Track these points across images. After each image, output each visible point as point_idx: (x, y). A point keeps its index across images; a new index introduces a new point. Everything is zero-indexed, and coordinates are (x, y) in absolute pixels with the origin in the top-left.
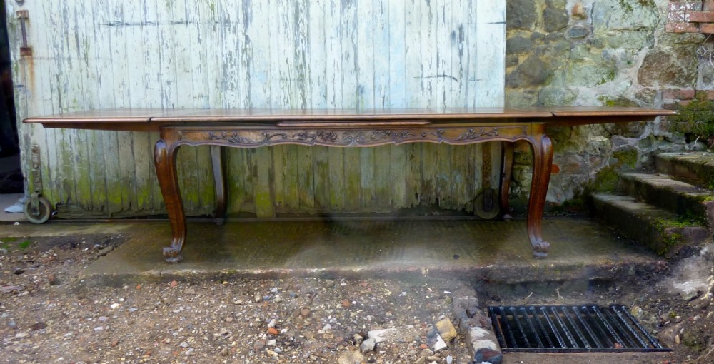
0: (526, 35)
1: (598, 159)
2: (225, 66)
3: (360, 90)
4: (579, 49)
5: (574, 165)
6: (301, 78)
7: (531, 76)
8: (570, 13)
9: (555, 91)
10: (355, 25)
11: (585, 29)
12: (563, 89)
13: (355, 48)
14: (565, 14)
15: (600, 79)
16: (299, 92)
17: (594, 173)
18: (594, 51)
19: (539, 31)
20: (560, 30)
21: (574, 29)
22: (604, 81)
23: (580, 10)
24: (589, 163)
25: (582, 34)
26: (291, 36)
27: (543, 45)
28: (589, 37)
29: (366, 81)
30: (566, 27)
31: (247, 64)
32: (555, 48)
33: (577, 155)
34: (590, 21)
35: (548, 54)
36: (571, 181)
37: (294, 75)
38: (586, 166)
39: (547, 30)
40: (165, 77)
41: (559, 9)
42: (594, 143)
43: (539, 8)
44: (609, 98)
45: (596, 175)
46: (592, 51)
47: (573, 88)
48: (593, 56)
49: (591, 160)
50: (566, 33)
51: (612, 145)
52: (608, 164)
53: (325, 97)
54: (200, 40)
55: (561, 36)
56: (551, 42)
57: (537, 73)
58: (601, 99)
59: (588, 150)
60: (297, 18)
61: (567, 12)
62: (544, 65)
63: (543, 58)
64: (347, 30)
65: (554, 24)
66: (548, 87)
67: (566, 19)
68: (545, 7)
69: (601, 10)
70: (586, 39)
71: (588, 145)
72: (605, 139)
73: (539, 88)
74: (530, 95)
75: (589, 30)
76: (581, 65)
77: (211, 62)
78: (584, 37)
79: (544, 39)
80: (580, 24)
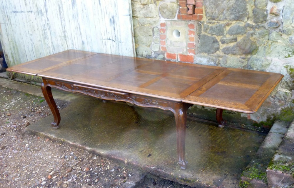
0: (242, 24)
1: (283, 102)
2: (44, 30)
3: (83, 43)
4: (274, 35)
5: (268, 103)
6: (65, 36)
7: (243, 50)
8: (269, 12)
9: (257, 59)
10: (77, 14)
11: (277, 23)
12: (263, 58)
13: (79, 25)
14: (265, 13)
15: (287, 55)
16: (65, 42)
17: (280, 109)
18: (284, 36)
19: (250, 22)
20: (262, 22)
21: (270, 22)
22: (289, 56)
23: (275, 11)
24: (277, 103)
25: (276, 26)
26: (60, 19)
27: (252, 31)
28: (281, 28)
29: (84, 39)
30: (265, 21)
31: (49, 29)
32: (259, 33)
33: (270, 97)
34: (281, 17)
35: (254, 36)
36: (265, 112)
37: (63, 35)
38: (275, 104)
39: (255, 22)
40: (30, 33)
41: (262, 10)
42: (281, 92)
43: (250, 8)
44: (292, 67)
45: (281, 111)
46: (283, 36)
47: (269, 58)
48: (284, 40)
49: (279, 102)
50: (265, 24)
51: (292, 96)
52: (289, 106)
53: (73, 44)
54: (36, 19)
55: (263, 26)
56: (257, 30)
57: (247, 47)
58: (286, 67)
59: (277, 95)
60: (60, 11)
61: (267, 11)
62: (253, 43)
63: (252, 39)
64: (75, 16)
65: (258, 19)
66: (254, 56)
67: (266, 16)
68: (254, 7)
69: (288, 11)
70: (278, 29)
71: (277, 93)
72: (288, 91)
73: (249, 56)
74: (243, 60)
75: (280, 23)
76: (276, 44)
77: (40, 28)
78: (277, 28)
79: (252, 27)
80: (275, 20)
